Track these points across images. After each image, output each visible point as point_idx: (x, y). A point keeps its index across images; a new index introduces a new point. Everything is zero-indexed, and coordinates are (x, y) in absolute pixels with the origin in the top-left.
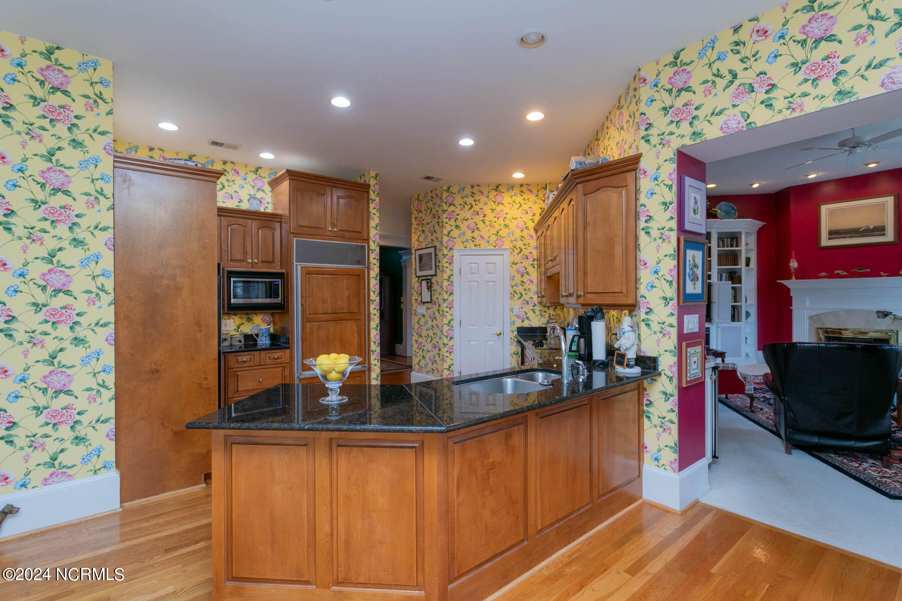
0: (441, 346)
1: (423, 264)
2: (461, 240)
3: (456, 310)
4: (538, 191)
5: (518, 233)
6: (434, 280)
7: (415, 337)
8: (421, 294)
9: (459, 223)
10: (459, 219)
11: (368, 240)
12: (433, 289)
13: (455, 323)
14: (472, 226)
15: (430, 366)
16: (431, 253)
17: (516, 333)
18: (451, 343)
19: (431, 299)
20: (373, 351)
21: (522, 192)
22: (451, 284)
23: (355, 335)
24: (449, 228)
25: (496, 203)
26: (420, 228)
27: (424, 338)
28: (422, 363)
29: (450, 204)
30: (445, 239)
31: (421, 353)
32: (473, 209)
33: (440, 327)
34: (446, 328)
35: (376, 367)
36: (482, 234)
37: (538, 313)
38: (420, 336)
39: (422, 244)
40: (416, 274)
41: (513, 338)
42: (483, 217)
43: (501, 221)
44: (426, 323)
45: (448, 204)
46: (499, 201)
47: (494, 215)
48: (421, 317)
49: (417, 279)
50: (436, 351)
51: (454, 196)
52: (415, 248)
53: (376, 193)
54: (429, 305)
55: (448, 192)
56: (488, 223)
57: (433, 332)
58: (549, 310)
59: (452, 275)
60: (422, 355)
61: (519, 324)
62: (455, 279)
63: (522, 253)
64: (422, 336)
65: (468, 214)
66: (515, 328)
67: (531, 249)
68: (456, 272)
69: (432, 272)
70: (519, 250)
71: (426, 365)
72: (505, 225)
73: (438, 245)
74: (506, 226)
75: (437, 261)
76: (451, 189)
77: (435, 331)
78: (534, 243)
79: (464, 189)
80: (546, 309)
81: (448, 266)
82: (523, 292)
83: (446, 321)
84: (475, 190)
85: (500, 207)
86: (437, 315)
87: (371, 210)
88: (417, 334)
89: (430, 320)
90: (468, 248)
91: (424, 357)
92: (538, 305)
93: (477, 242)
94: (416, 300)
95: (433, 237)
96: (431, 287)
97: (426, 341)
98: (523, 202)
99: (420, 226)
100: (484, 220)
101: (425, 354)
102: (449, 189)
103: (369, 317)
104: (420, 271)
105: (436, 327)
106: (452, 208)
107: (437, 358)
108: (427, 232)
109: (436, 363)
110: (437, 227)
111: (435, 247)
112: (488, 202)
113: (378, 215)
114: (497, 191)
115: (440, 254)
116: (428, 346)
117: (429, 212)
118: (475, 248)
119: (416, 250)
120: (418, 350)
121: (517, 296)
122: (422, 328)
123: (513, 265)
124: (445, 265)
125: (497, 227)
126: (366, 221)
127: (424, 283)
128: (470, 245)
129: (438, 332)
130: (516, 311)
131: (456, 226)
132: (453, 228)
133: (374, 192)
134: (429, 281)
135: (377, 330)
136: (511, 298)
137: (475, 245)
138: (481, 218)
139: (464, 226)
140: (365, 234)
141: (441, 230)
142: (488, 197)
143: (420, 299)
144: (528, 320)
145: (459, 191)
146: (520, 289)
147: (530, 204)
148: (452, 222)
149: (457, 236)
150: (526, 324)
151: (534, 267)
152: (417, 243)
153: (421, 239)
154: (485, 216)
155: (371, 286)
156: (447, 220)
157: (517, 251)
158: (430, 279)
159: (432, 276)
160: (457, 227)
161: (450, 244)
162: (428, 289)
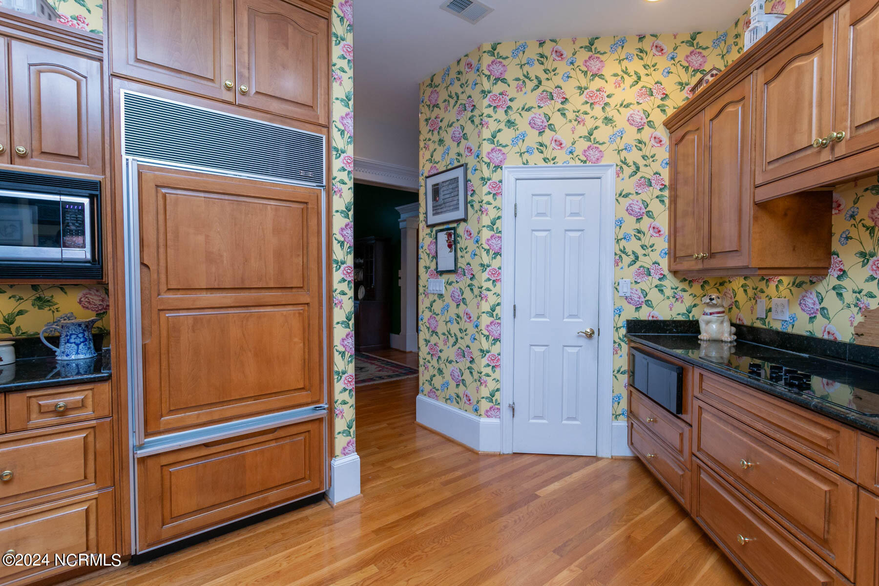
0: (476, 354)
1: (441, 201)
2: (517, 149)
3: (506, 287)
4: (675, 49)
5: (631, 136)
6: (461, 229)
7: (424, 334)
8: (436, 257)
9: (513, 116)
10: (515, 108)
11: (327, 127)
12: (459, 246)
13: (505, 312)
14: (539, 122)
15: (452, 390)
16: (456, 180)
17: (623, 331)
18: (495, 350)
19: (456, 265)
20: (338, 373)
21: (641, 51)
22: (498, 235)
23: (296, 340)
24: (493, 126)
25: (590, 74)
26: (436, 137)
27: (442, 337)
28: (438, 381)
29: (497, 79)
30: (487, 147)
31: (434, 362)
32: (541, 89)
33: (474, 318)
34: (485, 320)
35: (345, 408)
36: (558, 136)
37: (668, 292)
38: (434, 332)
39: (438, 166)
40: (426, 222)
41: (618, 340)
42: (562, 103)
43: (598, 111)
44: (446, 308)
45: (492, 78)
46: (595, 70)
47: (583, 98)
48: (436, 297)
49: (428, 231)
50: (464, 364)
51: (505, 62)
52: (426, 174)
53: (346, 23)
54: (452, 277)
55: (493, 55)
56: (570, 115)
57: (458, 327)
58: (691, 287)
59: (499, 218)
60: (436, 366)
61: (630, 314)
62: (506, 225)
63: (639, 175)
64: (436, 333)
65: (530, 98)
66: (622, 322)
67: (656, 167)
68: (507, 214)
69: (459, 214)
70: (633, 168)
71: (446, 385)
72: (606, 118)
73: (471, 161)
74: (608, 120)
75: (469, 193)
76: (499, 49)
77: (464, 324)
78: (663, 154)
79: (523, 48)
80: (685, 285)
81: (492, 201)
82: (640, 252)
83: (486, 307)
84: (547, 50)
85: (598, 83)
86: (467, 294)
87: (335, 59)
88: (428, 328)
89: (453, 305)
90: (531, 164)
91: (440, 371)
92: (669, 276)
93: (548, 153)
94: (426, 268)
95: (461, 149)
96: (455, 242)
97: (446, 342)
98: (642, 72)
99: (436, 132)
100: (564, 109)
101: (442, 366)
102: (494, 48)
103: (330, 298)
104: (434, 214)
105: (465, 318)
106: (500, 87)
107: (467, 376)
108: (448, 141)
109: (465, 385)
110: (469, 128)
111: (465, 166)
112: (572, 74)
113: (350, 73)
114: (591, 50)
115: (474, 179)
116: (450, 352)
117: (452, 102)
118: (546, 165)
119: (427, 177)
120: (429, 357)
121: (627, 260)
122: (438, 318)
123: (621, 199)
124: (486, 199)
125: (590, 123)
126: (322, 82)
127: (443, 237)
128: (536, 158)
129: (470, 327)
130: (625, 289)
131: (509, 121)
132: (502, 126)
133: (342, 19)
134: (451, 231)
135: (348, 326)
136: (617, 264)
137: (545, 160)
138: (559, 106)
139: (523, 124)
140: (321, 111)
141: (477, 130)
142: (572, 63)
143: (433, 266)
144: (649, 306)
145: (515, 53)
146: (633, 245)
147: (657, 76)
148: (500, 114)
149: (509, 143)
150: (644, 314)
151: (662, 202)
152: (428, 166)
153: (437, 157)
154: (565, 101)
155: (336, 229)
156: (490, 111)
157: (628, 171)
158: (454, 229)
159: (458, 221)
160: (510, 123)
161: (497, 157)
162: (450, 246)
